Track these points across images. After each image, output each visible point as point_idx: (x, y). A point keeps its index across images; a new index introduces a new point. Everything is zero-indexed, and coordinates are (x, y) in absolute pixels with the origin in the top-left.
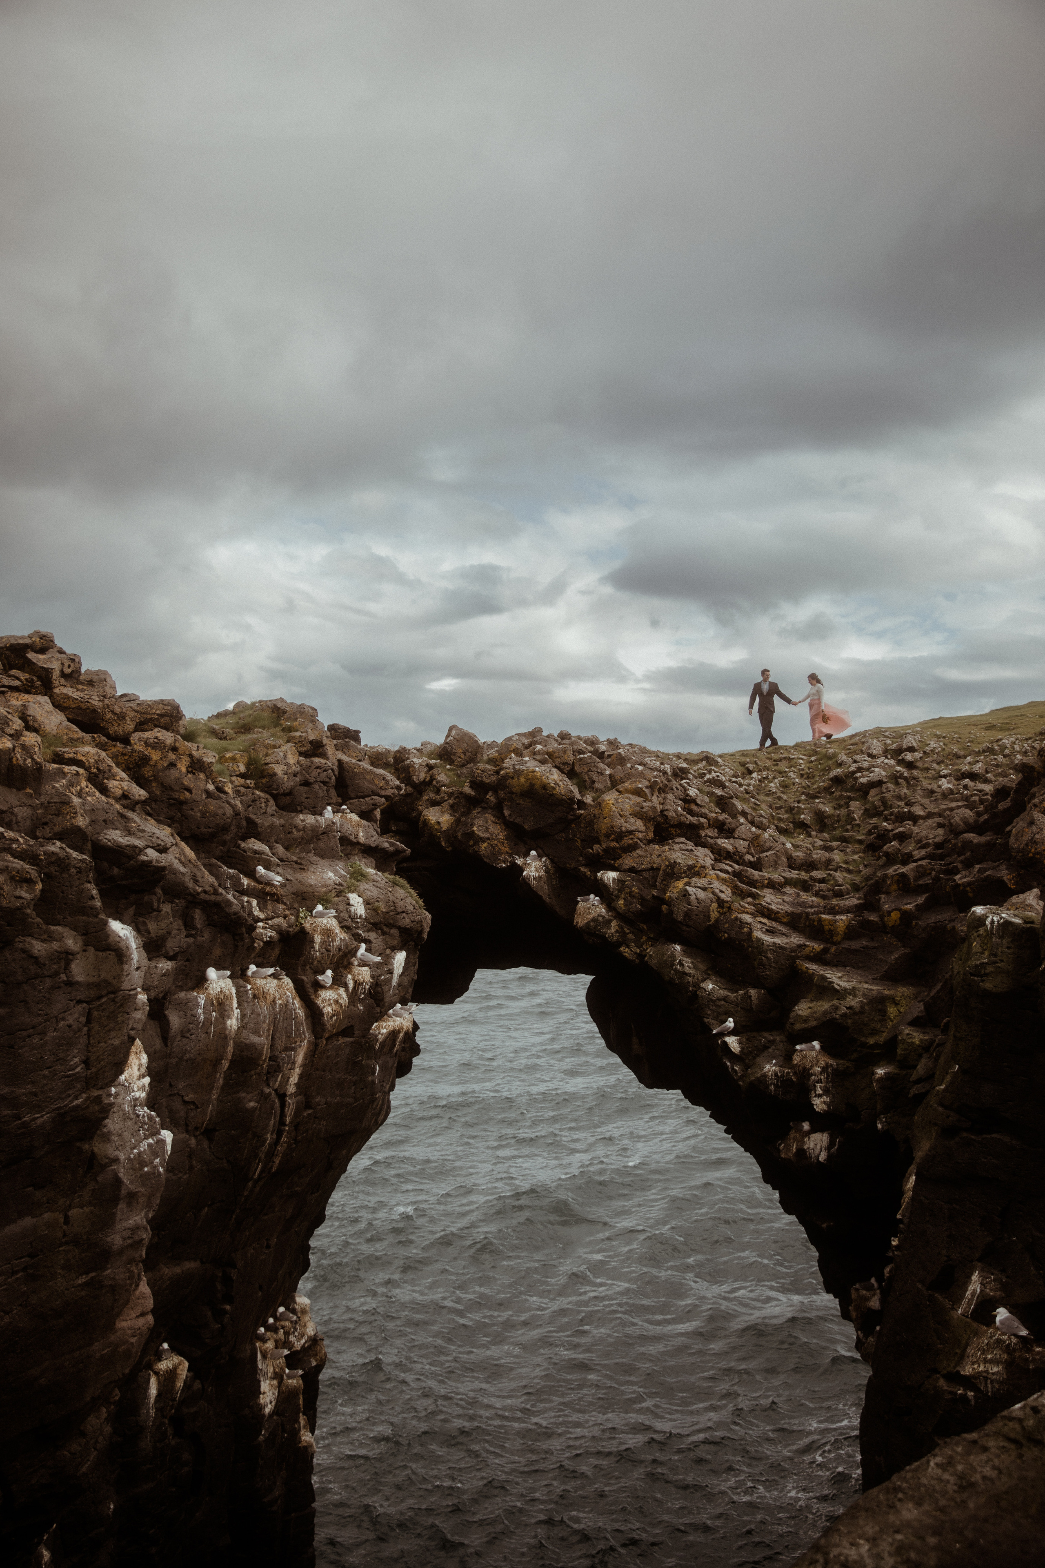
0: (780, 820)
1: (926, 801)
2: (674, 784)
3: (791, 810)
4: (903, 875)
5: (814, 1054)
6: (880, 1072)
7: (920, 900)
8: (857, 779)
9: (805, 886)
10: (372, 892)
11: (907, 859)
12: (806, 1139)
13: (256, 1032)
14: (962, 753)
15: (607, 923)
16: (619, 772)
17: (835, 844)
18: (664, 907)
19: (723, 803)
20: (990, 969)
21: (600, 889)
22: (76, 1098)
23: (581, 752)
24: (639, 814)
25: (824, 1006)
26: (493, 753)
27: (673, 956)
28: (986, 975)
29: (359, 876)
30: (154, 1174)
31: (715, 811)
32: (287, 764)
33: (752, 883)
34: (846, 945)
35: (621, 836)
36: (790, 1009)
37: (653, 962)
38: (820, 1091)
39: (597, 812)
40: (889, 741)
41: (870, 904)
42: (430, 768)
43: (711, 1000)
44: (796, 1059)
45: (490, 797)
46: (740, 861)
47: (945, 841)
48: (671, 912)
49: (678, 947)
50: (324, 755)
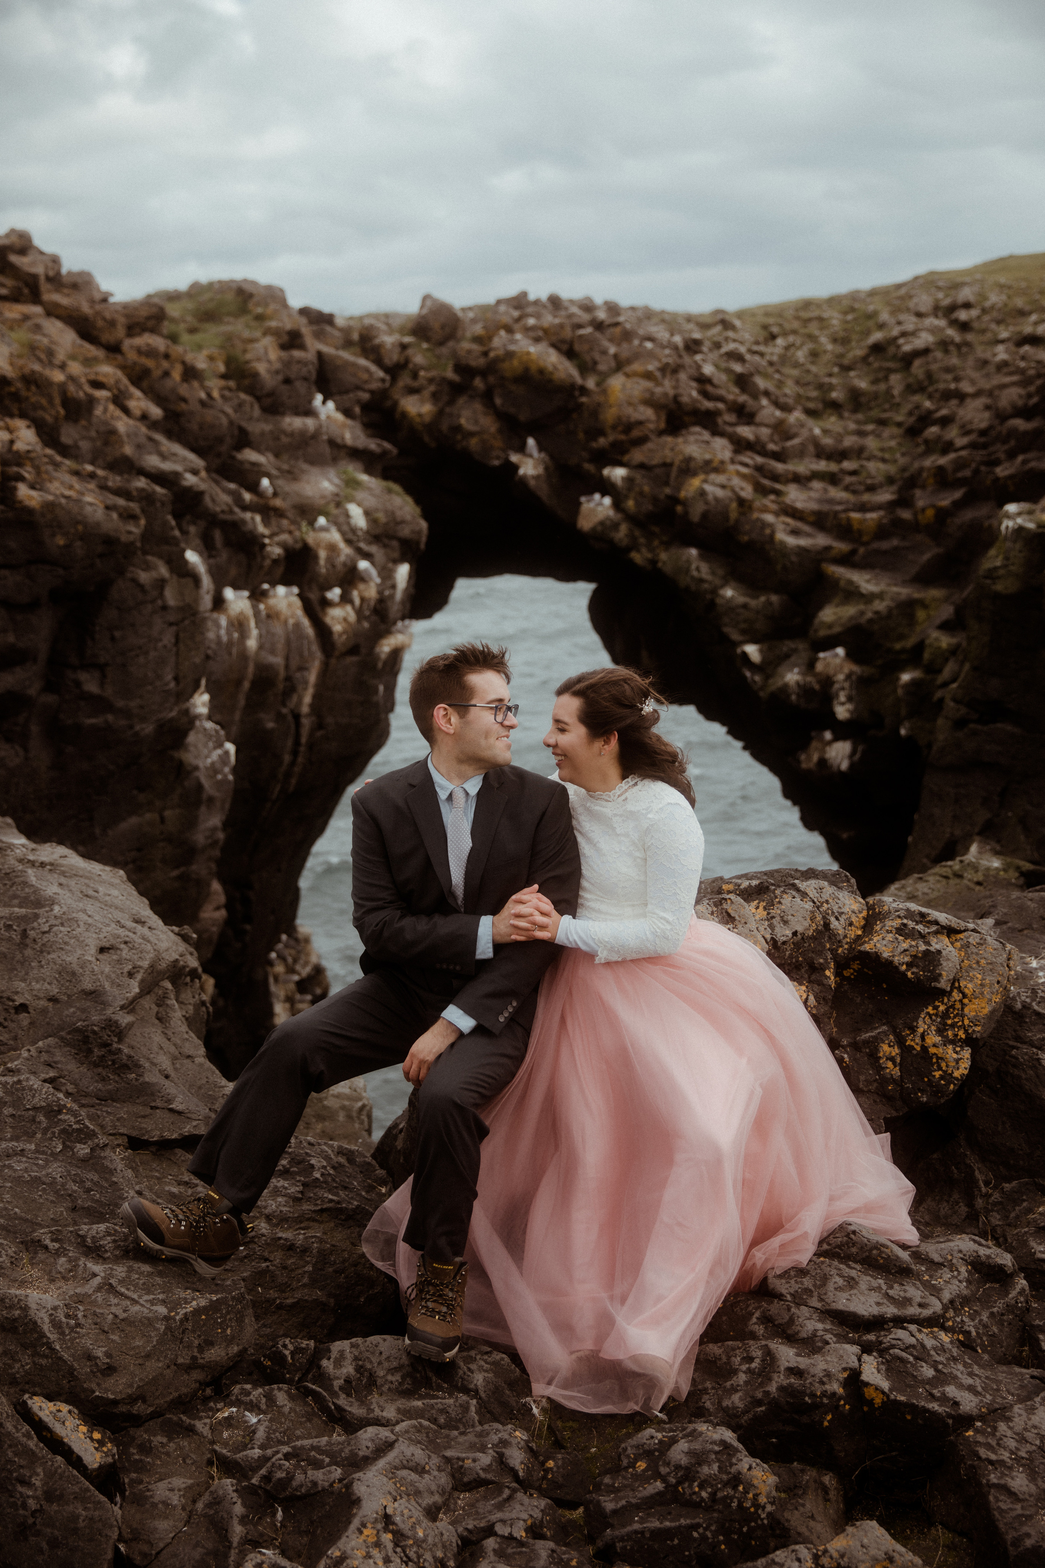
0: (809, 399)
1: (975, 375)
2: (687, 360)
3: (820, 386)
4: (941, 469)
5: (838, 661)
6: (906, 677)
7: (958, 494)
8: (899, 347)
9: (832, 479)
10: (371, 502)
11: (947, 447)
12: (828, 748)
13: (273, 652)
14: (1027, 308)
15: (615, 526)
16: (625, 350)
17: (870, 427)
18: (679, 509)
19: (743, 382)
20: (1002, 572)
21: (606, 487)
22: (171, 710)
23: (580, 326)
24: (650, 402)
25: (849, 611)
26: (478, 329)
27: (689, 562)
28: (998, 578)
29: (352, 483)
30: (225, 781)
31: (734, 394)
32: (269, 362)
33: (775, 477)
34: (876, 545)
35: (628, 426)
36: (814, 615)
37: (668, 569)
38: (842, 699)
39: (601, 399)
40: (940, 295)
41: (903, 501)
42: (404, 347)
43: (731, 608)
44: (819, 667)
45: (478, 383)
46: (764, 453)
47: (991, 428)
48: (686, 513)
49: (694, 552)
50: (302, 347)
